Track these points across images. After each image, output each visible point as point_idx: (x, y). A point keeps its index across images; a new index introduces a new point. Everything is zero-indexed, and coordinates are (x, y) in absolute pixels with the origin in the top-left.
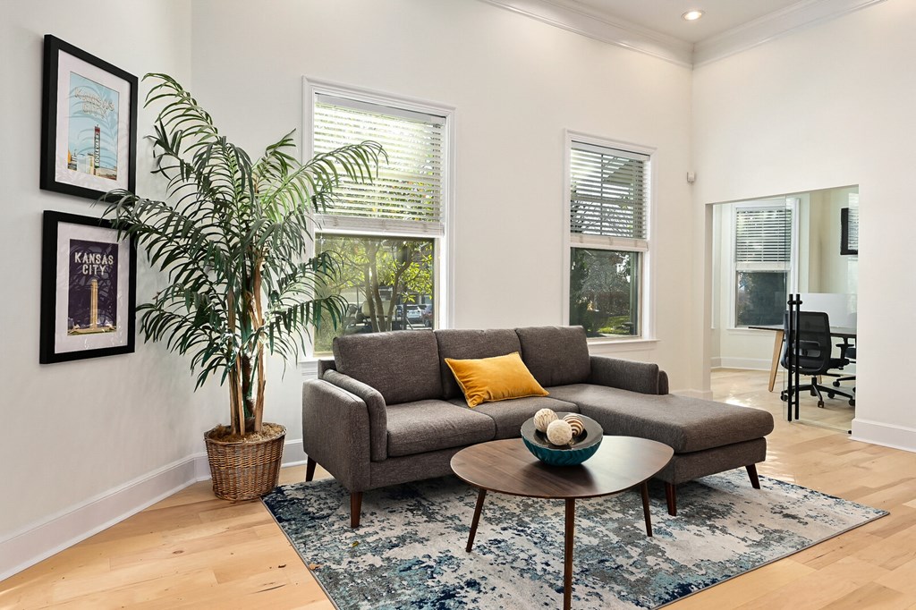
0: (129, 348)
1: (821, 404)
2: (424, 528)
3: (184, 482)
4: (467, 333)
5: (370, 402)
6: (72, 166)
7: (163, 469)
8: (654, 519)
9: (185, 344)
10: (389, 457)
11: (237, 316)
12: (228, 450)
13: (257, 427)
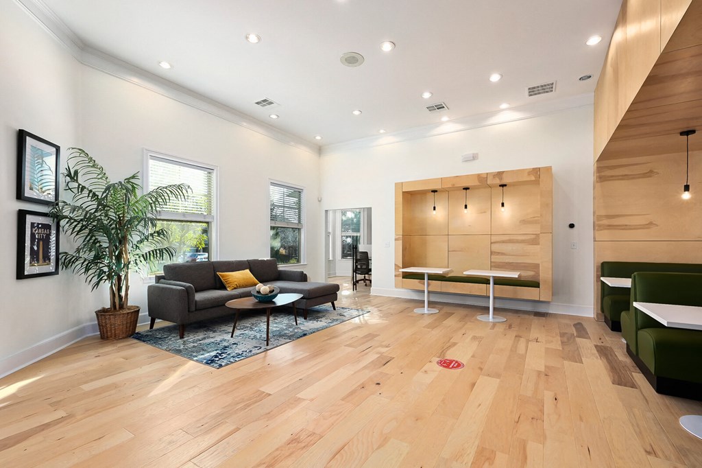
0: (56, 272)
1: (366, 285)
2: (211, 334)
3: (80, 337)
4: (226, 262)
5: (187, 289)
6: (31, 189)
7: (70, 330)
8: (298, 322)
9: (87, 269)
10: (196, 310)
11: (114, 258)
12: (111, 317)
13: (125, 306)
